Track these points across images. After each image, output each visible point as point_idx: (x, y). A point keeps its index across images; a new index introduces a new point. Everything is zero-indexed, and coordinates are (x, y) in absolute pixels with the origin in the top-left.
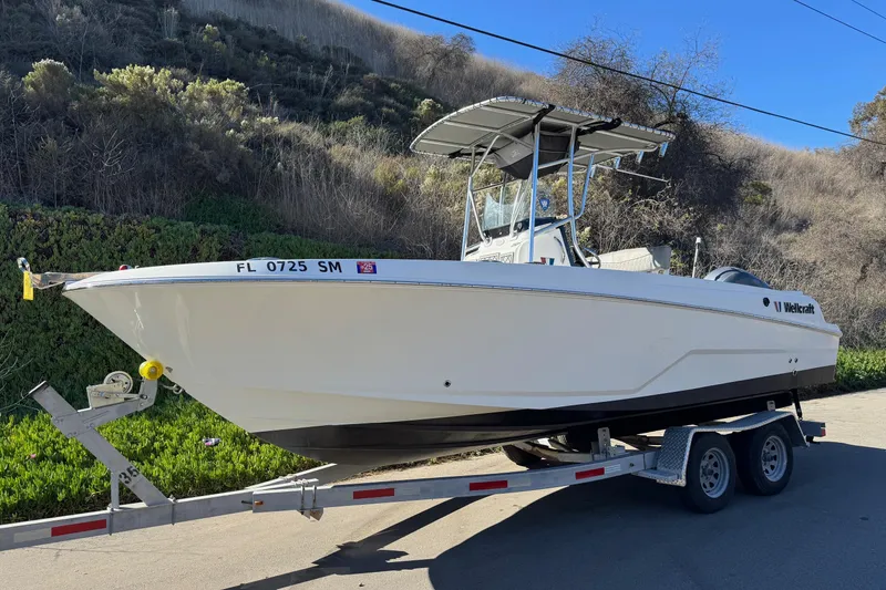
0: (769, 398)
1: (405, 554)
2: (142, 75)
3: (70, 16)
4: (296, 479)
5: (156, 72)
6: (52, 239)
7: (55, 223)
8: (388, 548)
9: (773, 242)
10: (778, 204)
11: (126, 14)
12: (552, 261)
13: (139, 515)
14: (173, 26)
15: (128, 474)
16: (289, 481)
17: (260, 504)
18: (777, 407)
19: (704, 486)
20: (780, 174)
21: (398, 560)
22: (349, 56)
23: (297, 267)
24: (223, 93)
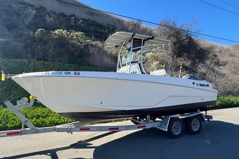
0: (199, 109)
1: (92, 144)
2: (60, 31)
3: (51, 20)
4: (70, 124)
5: (63, 31)
6: (36, 68)
7: (38, 64)
8: (89, 143)
9: (217, 69)
10: (219, 59)
11: (63, 19)
12: (136, 72)
13: (28, 131)
14: (73, 21)
15: (26, 121)
16: (68, 125)
17: (58, 130)
18: (201, 111)
19: (174, 131)
20: (220, 52)
21: (90, 146)
22: (113, 26)
23: (59, 73)
24: (78, 35)
